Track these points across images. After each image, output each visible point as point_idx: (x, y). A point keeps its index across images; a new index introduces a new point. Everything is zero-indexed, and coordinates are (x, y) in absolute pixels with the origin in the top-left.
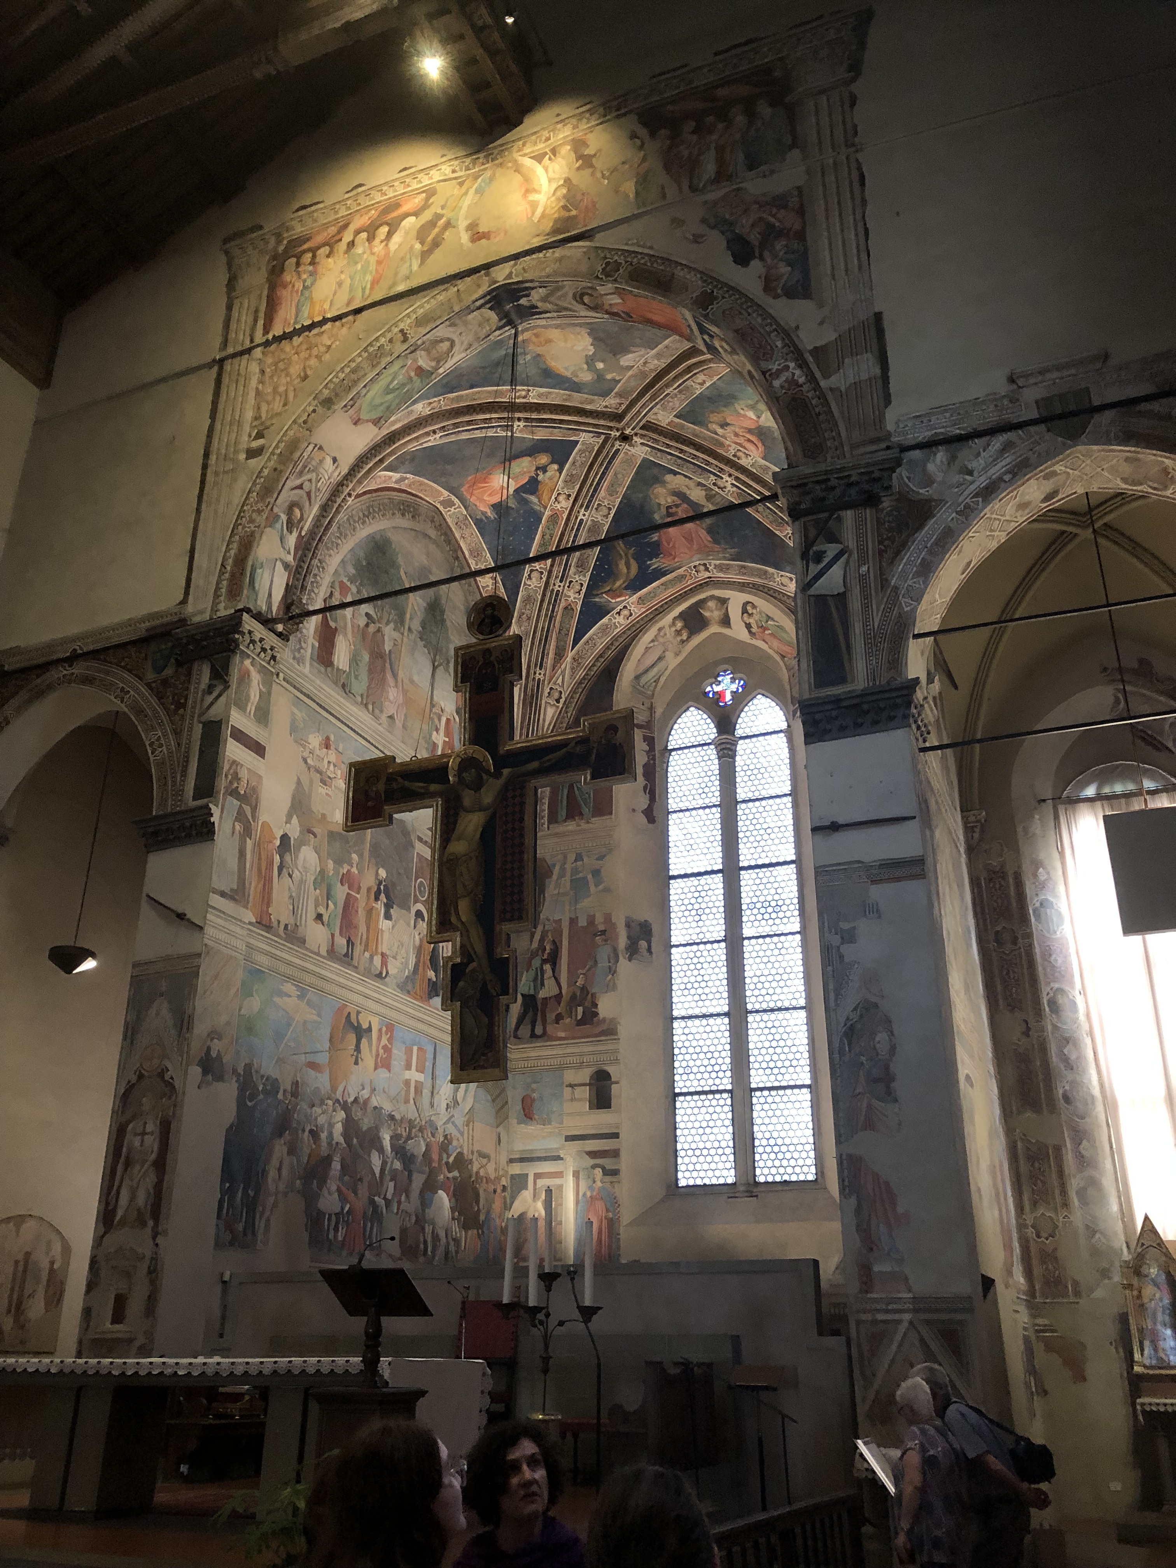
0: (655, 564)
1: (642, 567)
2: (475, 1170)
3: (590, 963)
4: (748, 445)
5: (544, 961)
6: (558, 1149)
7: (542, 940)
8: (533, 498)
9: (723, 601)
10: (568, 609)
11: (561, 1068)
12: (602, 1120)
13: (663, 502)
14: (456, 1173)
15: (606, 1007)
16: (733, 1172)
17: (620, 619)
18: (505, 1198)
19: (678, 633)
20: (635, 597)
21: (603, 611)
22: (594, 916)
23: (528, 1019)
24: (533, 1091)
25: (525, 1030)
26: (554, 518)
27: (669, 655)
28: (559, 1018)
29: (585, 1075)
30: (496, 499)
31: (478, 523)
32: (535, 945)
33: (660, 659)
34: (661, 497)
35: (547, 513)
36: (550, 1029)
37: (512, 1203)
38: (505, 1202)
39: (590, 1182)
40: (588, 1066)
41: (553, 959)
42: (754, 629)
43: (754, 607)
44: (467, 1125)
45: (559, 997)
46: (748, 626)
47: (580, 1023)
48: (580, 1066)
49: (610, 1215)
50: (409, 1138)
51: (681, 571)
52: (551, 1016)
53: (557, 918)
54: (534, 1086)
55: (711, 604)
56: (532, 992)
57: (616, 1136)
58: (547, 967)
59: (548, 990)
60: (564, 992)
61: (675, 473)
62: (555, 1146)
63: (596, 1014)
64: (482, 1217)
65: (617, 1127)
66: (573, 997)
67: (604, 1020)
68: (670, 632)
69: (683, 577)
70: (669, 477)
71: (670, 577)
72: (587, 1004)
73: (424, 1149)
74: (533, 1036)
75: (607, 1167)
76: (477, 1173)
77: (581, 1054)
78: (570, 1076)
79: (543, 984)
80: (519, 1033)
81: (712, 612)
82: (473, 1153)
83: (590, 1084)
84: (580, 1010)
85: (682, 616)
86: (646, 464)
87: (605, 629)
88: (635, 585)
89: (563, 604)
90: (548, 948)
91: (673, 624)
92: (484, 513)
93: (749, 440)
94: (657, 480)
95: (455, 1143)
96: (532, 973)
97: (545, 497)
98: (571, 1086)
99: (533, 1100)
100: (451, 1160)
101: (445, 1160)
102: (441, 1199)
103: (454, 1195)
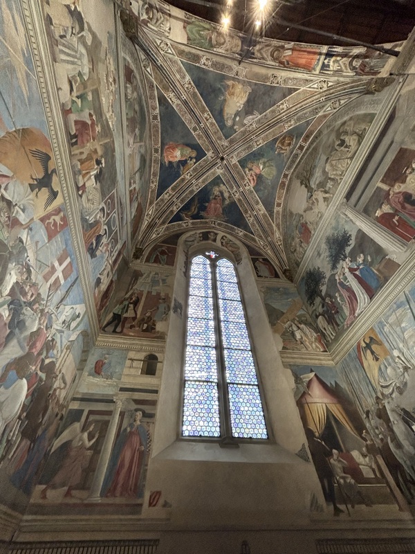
0: (202, 213)
1: (198, 213)
2: (55, 386)
3: (155, 308)
4: (252, 182)
5: (131, 303)
6: (113, 395)
7: (132, 295)
8: (182, 168)
9: (216, 234)
10: (172, 211)
11: (128, 350)
12: (148, 381)
13: (215, 193)
14: (43, 376)
15: (160, 327)
16: (218, 429)
17: (184, 225)
18: (59, 425)
19: (200, 237)
20: (191, 221)
21: (181, 219)
22: (160, 293)
23: (114, 324)
24: (106, 359)
25: (110, 328)
26: (183, 180)
27: (196, 242)
28: (132, 327)
29: (142, 356)
30: (171, 160)
31: (161, 164)
32: (127, 296)
33: (193, 241)
34: (216, 191)
35: (182, 177)
36: (125, 330)
37: (62, 432)
38: (57, 429)
39: (132, 420)
40: (145, 352)
41: (136, 303)
42: (224, 244)
43: (226, 237)
44: (67, 349)
45: (134, 319)
46: (222, 243)
47: (144, 331)
48: (140, 351)
49: (143, 448)
50: (30, 304)
51: (207, 220)
52: (127, 325)
53: (141, 289)
54: (107, 356)
55: (212, 234)
56: (120, 313)
57: (156, 392)
58: (132, 306)
59: (130, 314)
60: (138, 316)
61: (224, 185)
62: (111, 393)
63: (155, 329)
64: (40, 432)
65: (158, 387)
66: (143, 319)
67: (158, 332)
68: (198, 236)
69: (206, 223)
70: (222, 185)
71: (204, 220)
72: (150, 323)
73: (35, 329)
74: (114, 331)
75: (146, 412)
76: (55, 390)
77: (142, 345)
78: (132, 355)
79: (127, 311)
80: (106, 329)
81: (211, 236)
82: (60, 373)
83: (144, 361)
84: (145, 325)
85: (202, 233)
86: (218, 178)
87: (179, 225)
88: (194, 217)
89: (171, 209)
90: (134, 299)
91: (200, 234)
92: (165, 163)
93: (253, 179)
94: (218, 185)
95: (55, 352)
96: (122, 306)
97: (185, 171)
98: (132, 360)
99: (103, 364)
100: (47, 361)
101: (43, 356)
102: (21, 388)
103: (33, 394)
